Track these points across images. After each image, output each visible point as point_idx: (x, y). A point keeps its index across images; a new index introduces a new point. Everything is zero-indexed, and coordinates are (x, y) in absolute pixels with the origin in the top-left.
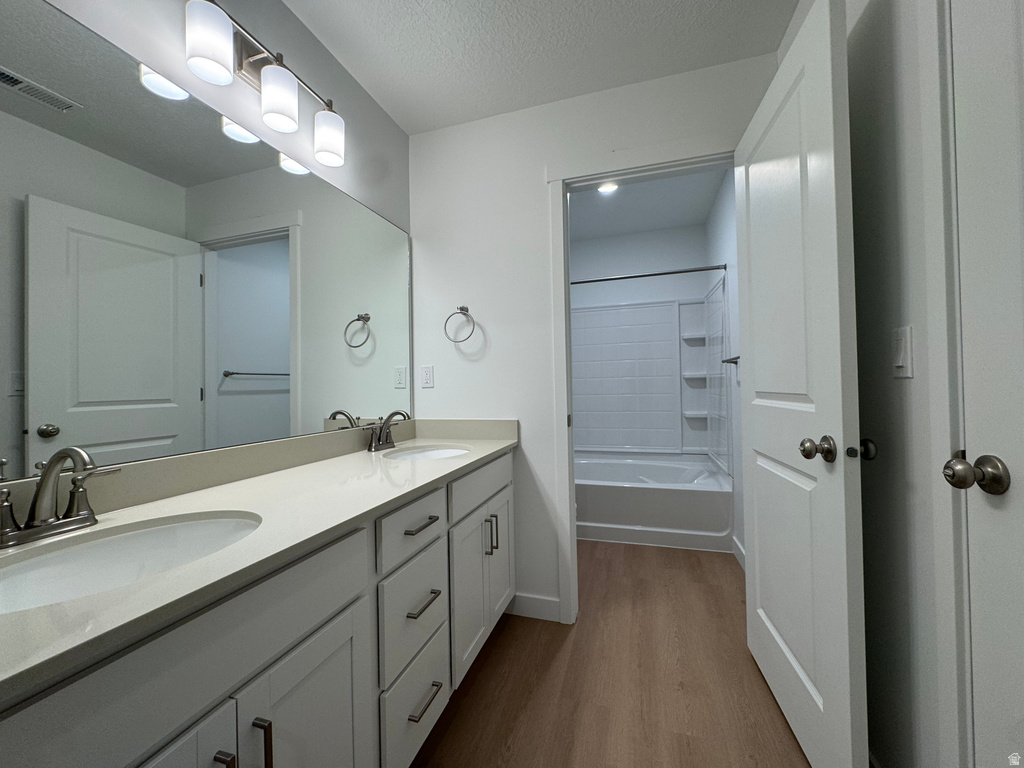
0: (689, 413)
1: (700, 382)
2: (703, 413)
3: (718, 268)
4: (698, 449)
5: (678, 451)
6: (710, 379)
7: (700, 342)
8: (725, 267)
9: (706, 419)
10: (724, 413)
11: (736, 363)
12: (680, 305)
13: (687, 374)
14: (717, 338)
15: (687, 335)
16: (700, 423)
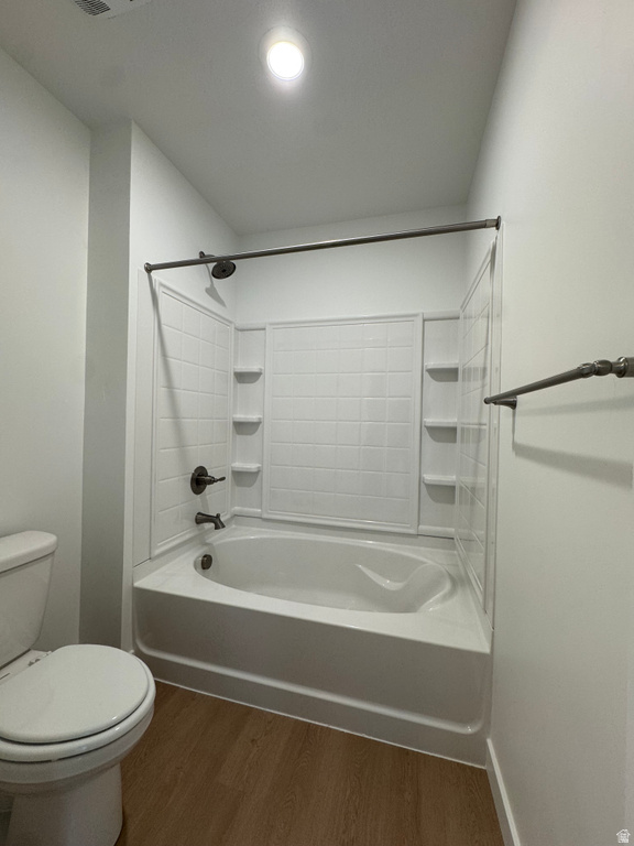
0: (429, 477)
1: (446, 434)
2: (449, 478)
3: (483, 225)
4: (439, 529)
5: (412, 531)
6: (463, 429)
7: (448, 375)
8: (497, 224)
9: (454, 487)
10: (482, 480)
11: (513, 405)
12: (424, 320)
13: (431, 420)
14: (476, 369)
15: (432, 363)
16: (444, 493)
